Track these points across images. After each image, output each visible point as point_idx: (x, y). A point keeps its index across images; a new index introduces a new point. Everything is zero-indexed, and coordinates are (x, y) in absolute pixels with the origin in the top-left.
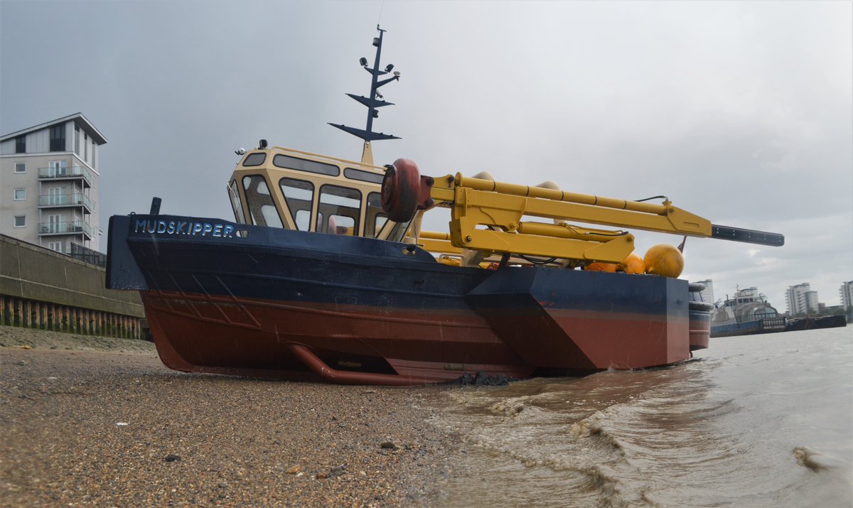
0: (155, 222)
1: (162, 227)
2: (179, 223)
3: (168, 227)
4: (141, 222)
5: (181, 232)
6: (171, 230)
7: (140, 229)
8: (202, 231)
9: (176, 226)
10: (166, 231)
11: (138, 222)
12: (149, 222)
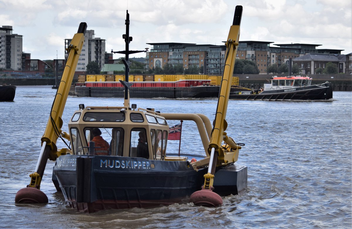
0: (113, 161)
1: (118, 164)
2: (127, 161)
3: (121, 164)
4: (104, 161)
5: (128, 167)
6: (123, 166)
7: (104, 165)
8: (138, 166)
9: (125, 163)
10: (121, 167)
11: (102, 161)
12: (109, 161)
